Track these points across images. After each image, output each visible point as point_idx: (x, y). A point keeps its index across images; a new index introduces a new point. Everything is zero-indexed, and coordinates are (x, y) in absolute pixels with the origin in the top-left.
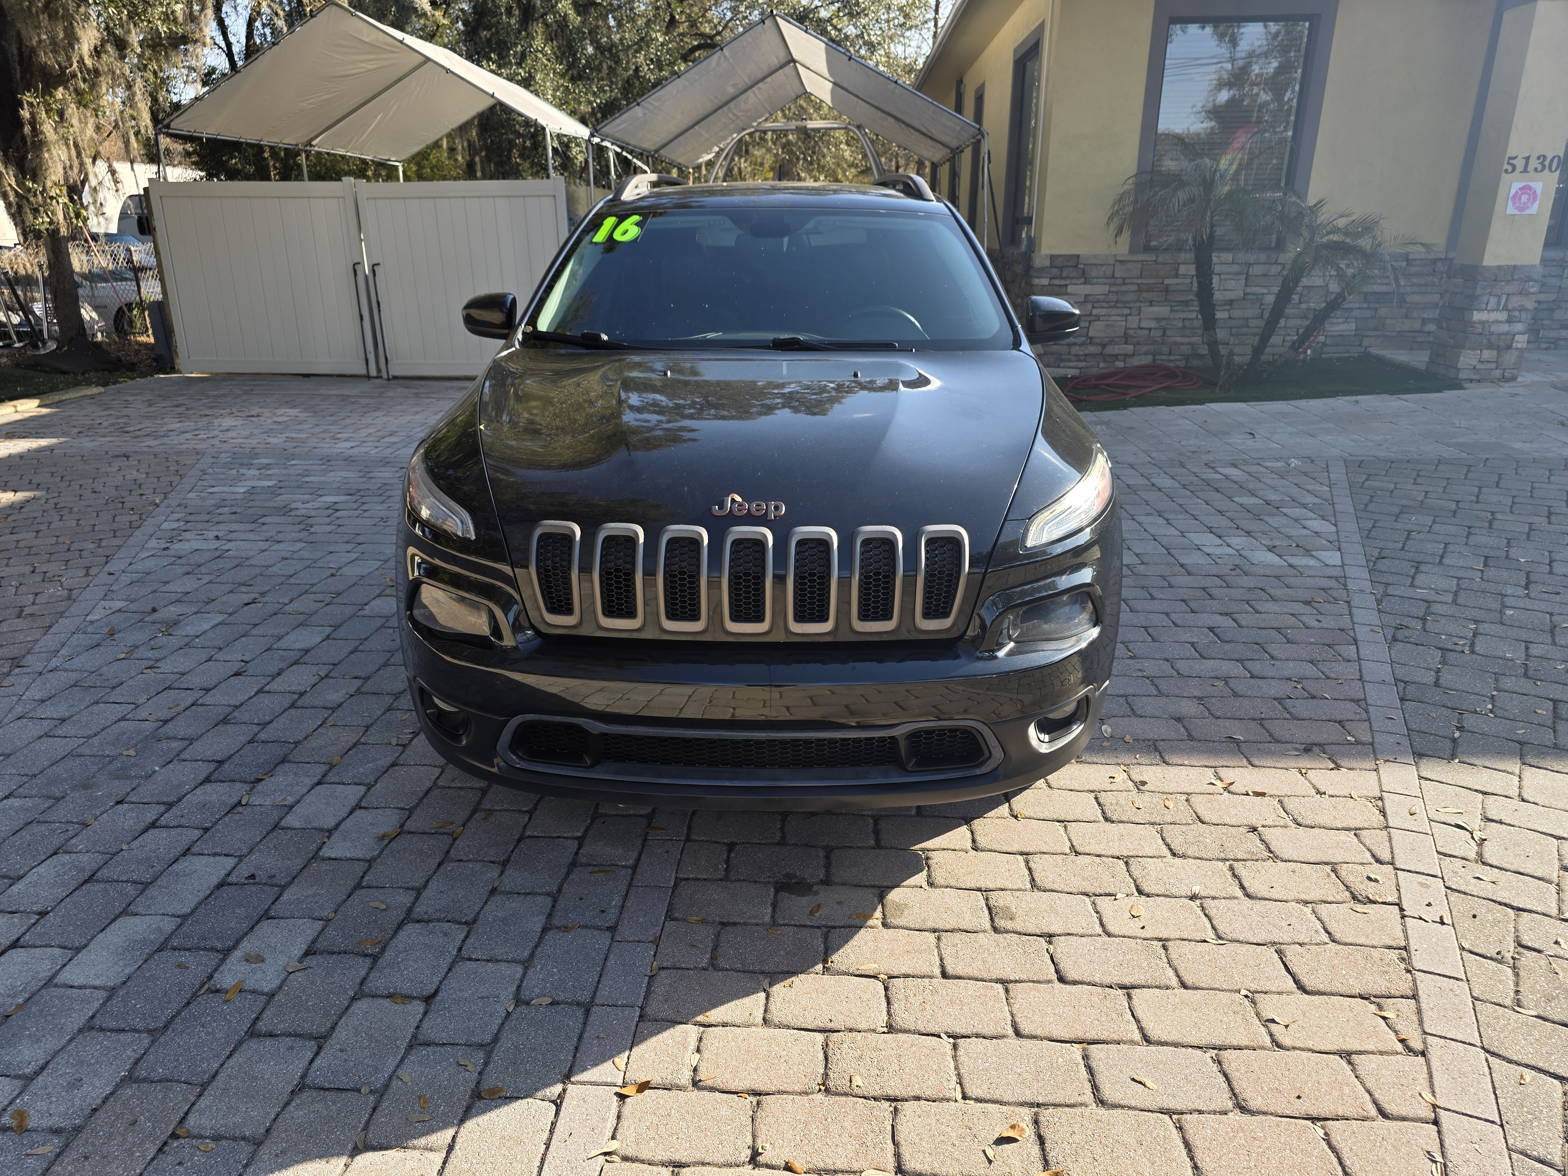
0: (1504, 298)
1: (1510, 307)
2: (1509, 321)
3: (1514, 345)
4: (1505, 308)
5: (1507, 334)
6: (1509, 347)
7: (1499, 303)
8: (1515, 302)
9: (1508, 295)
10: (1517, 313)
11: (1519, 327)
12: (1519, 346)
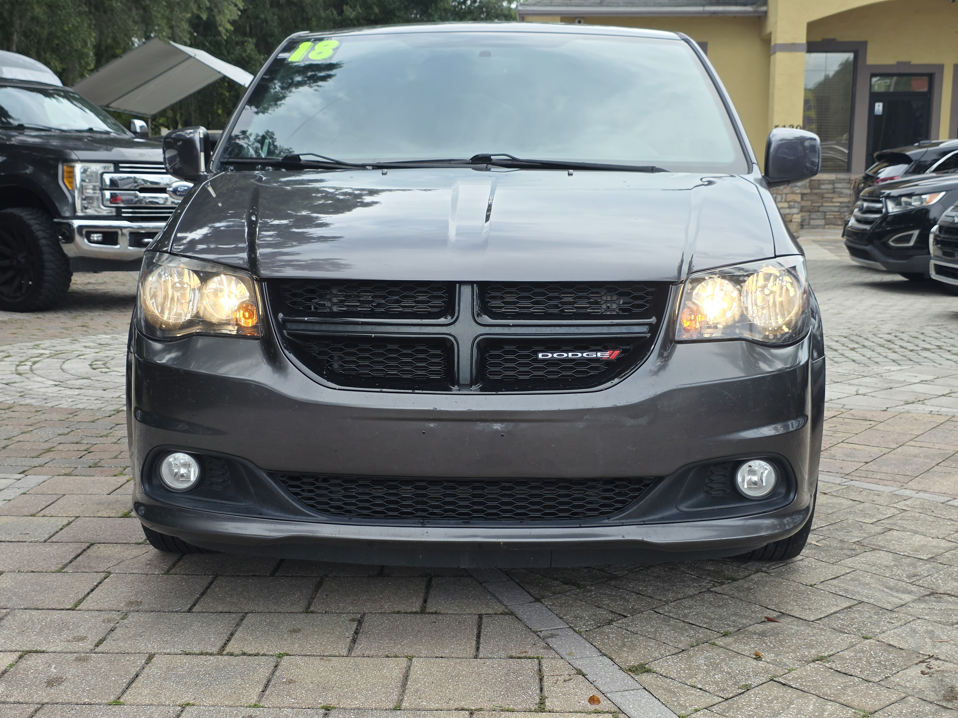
0: (784, 195)
1: (788, 200)
2: (790, 207)
3: (793, 220)
4: (786, 201)
5: (789, 214)
6: (791, 221)
7: (782, 198)
8: (790, 197)
9: (786, 194)
10: (792, 204)
11: (795, 211)
12: (796, 220)
